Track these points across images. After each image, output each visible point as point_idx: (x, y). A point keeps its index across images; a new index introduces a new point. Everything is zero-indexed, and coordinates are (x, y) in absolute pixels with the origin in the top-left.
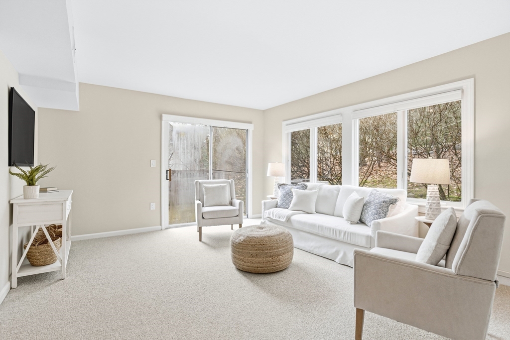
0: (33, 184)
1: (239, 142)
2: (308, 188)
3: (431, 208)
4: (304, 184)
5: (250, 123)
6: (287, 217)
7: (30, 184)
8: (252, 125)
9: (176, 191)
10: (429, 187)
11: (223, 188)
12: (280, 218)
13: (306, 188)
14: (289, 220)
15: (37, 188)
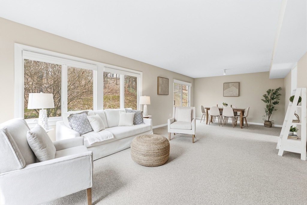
14: (115, 136)
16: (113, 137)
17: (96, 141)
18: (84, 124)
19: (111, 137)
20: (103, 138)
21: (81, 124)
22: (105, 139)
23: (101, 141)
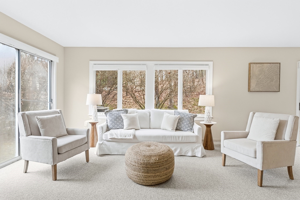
2: (128, 112)
3: (208, 118)
4: (125, 110)
6: (133, 135)
10: (206, 108)
12: (126, 136)
13: (127, 113)
14: (135, 136)
16: (131, 137)
17: (113, 137)
18: (115, 120)
19: (130, 136)
20: (121, 136)
21: (113, 120)
22: (123, 137)
23: (119, 138)
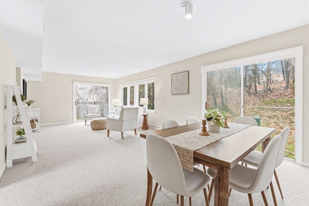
0: (30, 105)
1: (105, 91)
3: (144, 111)
5: (110, 84)
7: (29, 105)
8: (110, 85)
9: (79, 109)
11: (95, 108)
15: (31, 106)
